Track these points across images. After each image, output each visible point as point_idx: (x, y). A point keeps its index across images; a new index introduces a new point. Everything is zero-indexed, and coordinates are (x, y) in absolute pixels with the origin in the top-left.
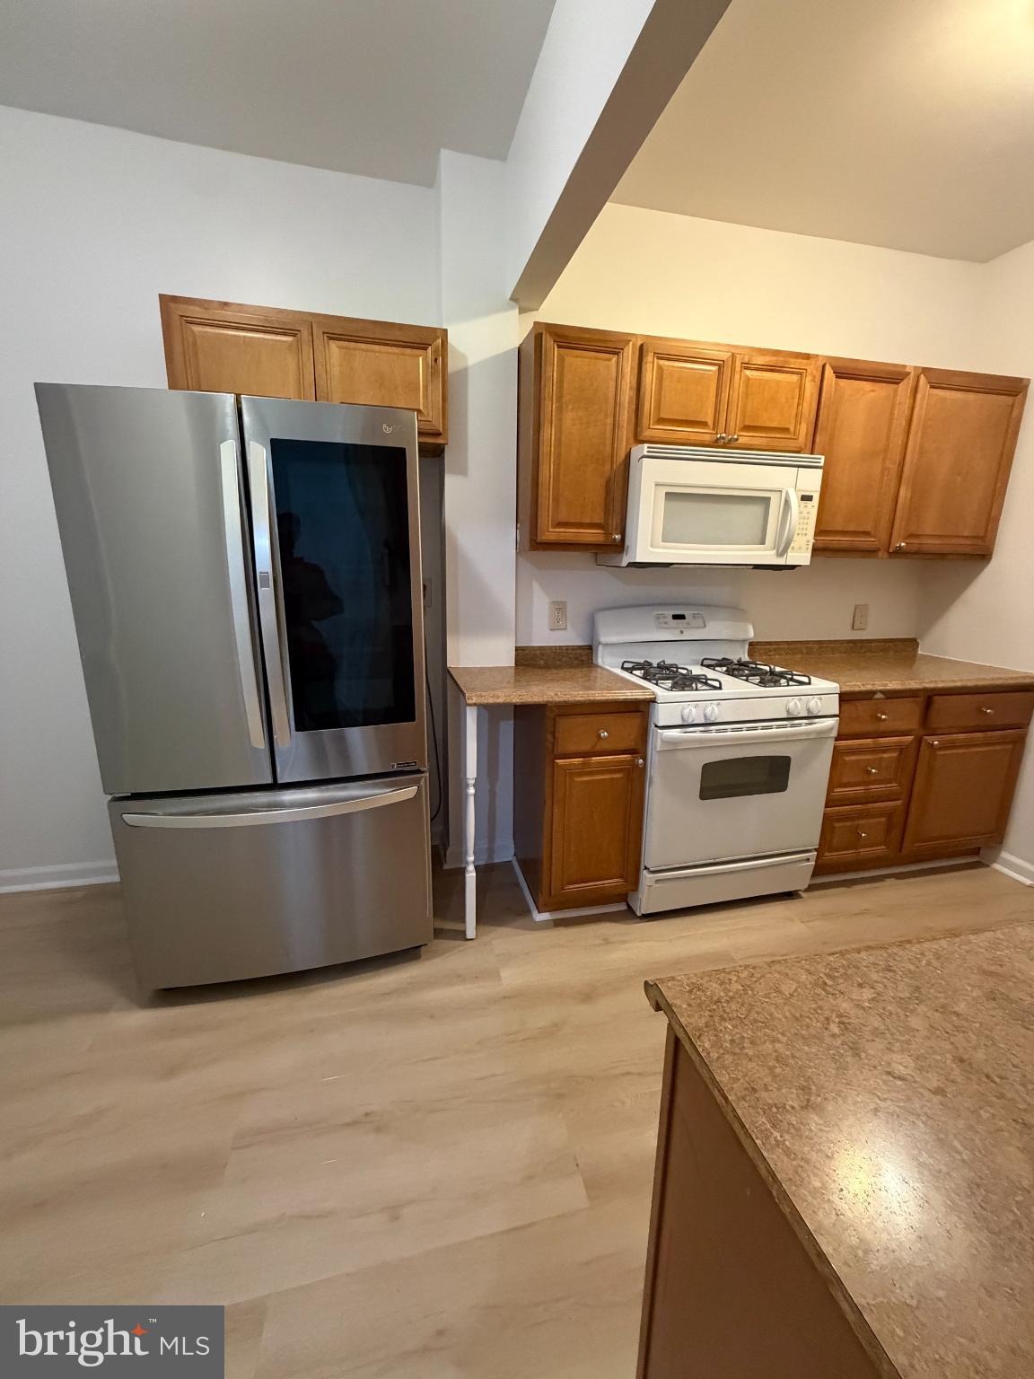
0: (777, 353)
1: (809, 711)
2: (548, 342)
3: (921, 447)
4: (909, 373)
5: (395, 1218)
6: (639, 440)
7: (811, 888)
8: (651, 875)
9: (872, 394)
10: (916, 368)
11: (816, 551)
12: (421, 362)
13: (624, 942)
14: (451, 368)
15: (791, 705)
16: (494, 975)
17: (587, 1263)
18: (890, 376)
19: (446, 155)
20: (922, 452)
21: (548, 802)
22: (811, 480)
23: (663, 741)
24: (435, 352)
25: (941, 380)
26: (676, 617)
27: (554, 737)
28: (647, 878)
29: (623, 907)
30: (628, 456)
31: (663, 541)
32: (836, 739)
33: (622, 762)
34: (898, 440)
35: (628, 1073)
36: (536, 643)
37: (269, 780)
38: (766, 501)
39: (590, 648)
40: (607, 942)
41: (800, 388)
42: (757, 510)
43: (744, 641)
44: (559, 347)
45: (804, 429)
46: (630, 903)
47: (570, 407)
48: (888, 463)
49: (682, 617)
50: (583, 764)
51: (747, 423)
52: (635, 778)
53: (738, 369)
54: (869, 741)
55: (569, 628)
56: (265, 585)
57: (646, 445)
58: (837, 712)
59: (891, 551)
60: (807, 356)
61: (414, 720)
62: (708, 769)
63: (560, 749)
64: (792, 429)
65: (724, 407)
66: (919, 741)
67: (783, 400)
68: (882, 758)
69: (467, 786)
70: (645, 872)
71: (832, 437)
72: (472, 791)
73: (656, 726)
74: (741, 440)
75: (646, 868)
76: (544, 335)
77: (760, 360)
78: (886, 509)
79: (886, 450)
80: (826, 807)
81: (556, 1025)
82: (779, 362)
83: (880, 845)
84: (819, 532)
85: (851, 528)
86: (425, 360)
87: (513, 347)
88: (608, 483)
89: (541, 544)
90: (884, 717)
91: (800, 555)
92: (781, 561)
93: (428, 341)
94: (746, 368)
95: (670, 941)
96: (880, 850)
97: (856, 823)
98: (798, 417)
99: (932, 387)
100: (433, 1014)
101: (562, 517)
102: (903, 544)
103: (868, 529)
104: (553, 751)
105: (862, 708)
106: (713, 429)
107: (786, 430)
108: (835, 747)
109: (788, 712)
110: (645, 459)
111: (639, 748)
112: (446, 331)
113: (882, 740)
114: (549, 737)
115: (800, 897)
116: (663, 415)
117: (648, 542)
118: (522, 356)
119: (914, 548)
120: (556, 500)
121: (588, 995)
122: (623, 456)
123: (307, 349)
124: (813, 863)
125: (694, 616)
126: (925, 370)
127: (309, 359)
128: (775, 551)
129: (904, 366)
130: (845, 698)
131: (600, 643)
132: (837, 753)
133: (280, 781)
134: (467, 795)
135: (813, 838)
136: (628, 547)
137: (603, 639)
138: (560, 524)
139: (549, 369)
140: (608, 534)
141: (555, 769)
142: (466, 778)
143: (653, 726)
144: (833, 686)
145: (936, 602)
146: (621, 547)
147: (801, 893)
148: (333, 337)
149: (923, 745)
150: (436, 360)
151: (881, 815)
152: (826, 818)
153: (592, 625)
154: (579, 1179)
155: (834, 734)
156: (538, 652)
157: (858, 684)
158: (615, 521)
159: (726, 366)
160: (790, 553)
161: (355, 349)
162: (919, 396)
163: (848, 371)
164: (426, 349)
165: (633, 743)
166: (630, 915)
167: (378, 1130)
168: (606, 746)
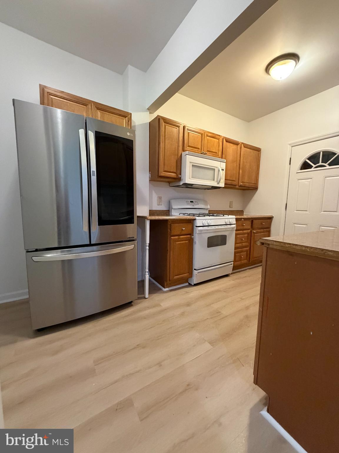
0: (213, 134)
1: (230, 222)
2: (162, 121)
3: (243, 161)
4: (239, 143)
5: (161, 366)
6: (184, 150)
7: (232, 274)
8: (197, 271)
9: (233, 147)
10: (241, 142)
11: (225, 184)
12: (125, 121)
13: (192, 291)
14: (133, 124)
15: (226, 221)
16: (158, 305)
17: (219, 359)
18: (236, 143)
19: (130, 67)
20: (243, 162)
21: (169, 251)
22: (223, 165)
23: (199, 231)
24: (128, 119)
25: (246, 146)
26: (191, 202)
27: (170, 230)
28: (195, 272)
29: (187, 284)
30: (181, 154)
31: (192, 178)
32: (236, 230)
33: (188, 237)
34: (238, 159)
35: (208, 319)
36: (154, 209)
37: (89, 243)
38: (214, 170)
39: (169, 211)
40: (187, 292)
41: (219, 143)
42: (212, 172)
43: (207, 209)
44: (164, 123)
45: (220, 153)
46: (189, 282)
47: (167, 139)
48: (237, 164)
49: (193, 202)
50: (178, 238)
51: (208, 150)
52: (191, 242)
53: (206, 136)
54: (242, 231)
55: (163, 205)
56: (94, 175)
57: (187, 151)
58: (235, 223)
59: (239, 185)
60: (219, 136)
61: (134, 223)
62: (209, 238)
63: (173, 233)
64: (218, 153)
65: (203, 145)
66: (251, 231)
67: (215, 145)
68: (244, 236)
69: (146, 246)
70: (195, 271)
71: (226, 156)
72: (148, 248)
73: (196, 227)
74: (207, 154)
75: (195, 269)
76: (160, 119)
77: (210, 135)
78: (238, 175)
79: (237, 161)
80: (235, 250)
81: (183, 313)
82: (214, 136)
83: (245, 260)
84: (225, 180)
85: (231, 179)
86: (126, 120)
87: (148, 122)
88: (177, 161)
89: (160, 176)
90: (244, 225)
91: (222, 185)
92: (218, 186)
93: (126, 116)
94: (207, 136)
95: (203, 289)
96: (245, 261)
97: (240, 254)
98: (219, 150)
99: (244, 147)
100: (145, 318)
101: (166, 170)
102: (242, 184)
103: (234, 180)
104: (170, 234)
105: (240, 222)
106: (201, 150)
107: (216, 153)
108: (236, 233)
109: (226, 223)
110: (187, 155)
111: (191, 234)
112: (131, 114)
113: (245, 231)
114: (169, 230)
115: (230, 276)
116: (189, 145)
117: (188, 178)
118: (151, 125)
119: (244, 185)
120: (164, 165)
121: (188, 305)
122: (180, 155)
123: (90, 110)
124: (233, 265)
125: (195, 202)
126: (243, 143)
127: (90, 114)
128: (217, 183)
129: (238, 142)
130: (237, 220)
131: (172, 209)
132: (236, 234)
133: (92, 243)
134: (146, 249)
135: (232, 258)
136: (182, 179)
137: (174, 207)
138: (165, 171)
139: (162, 128)
140: (177, 175)
141: (171, 240)
142: (146, 243)
143: (195, 227)
144: (234, 217)
145: (247, 201)
146: (180, 179)
147: (230, 275)
148: (98, 109)
149: (252, 233)
150: (129, 121)
151: (245, 252)
152: (235, 253)
153: (169, 203)
154: (207, 342)
155: (235, 229)
156: (155, 211)
157: (239, 217)
158: (179, 172)
159: (203, 134)
160: (220, 183)
161: (105, 113)
162: (242, 149)
163: (228, 141)
164: (126, 118)
165: (190, 232)
166: (190, 285)
167: (144, 347)
168: (183, 233)
